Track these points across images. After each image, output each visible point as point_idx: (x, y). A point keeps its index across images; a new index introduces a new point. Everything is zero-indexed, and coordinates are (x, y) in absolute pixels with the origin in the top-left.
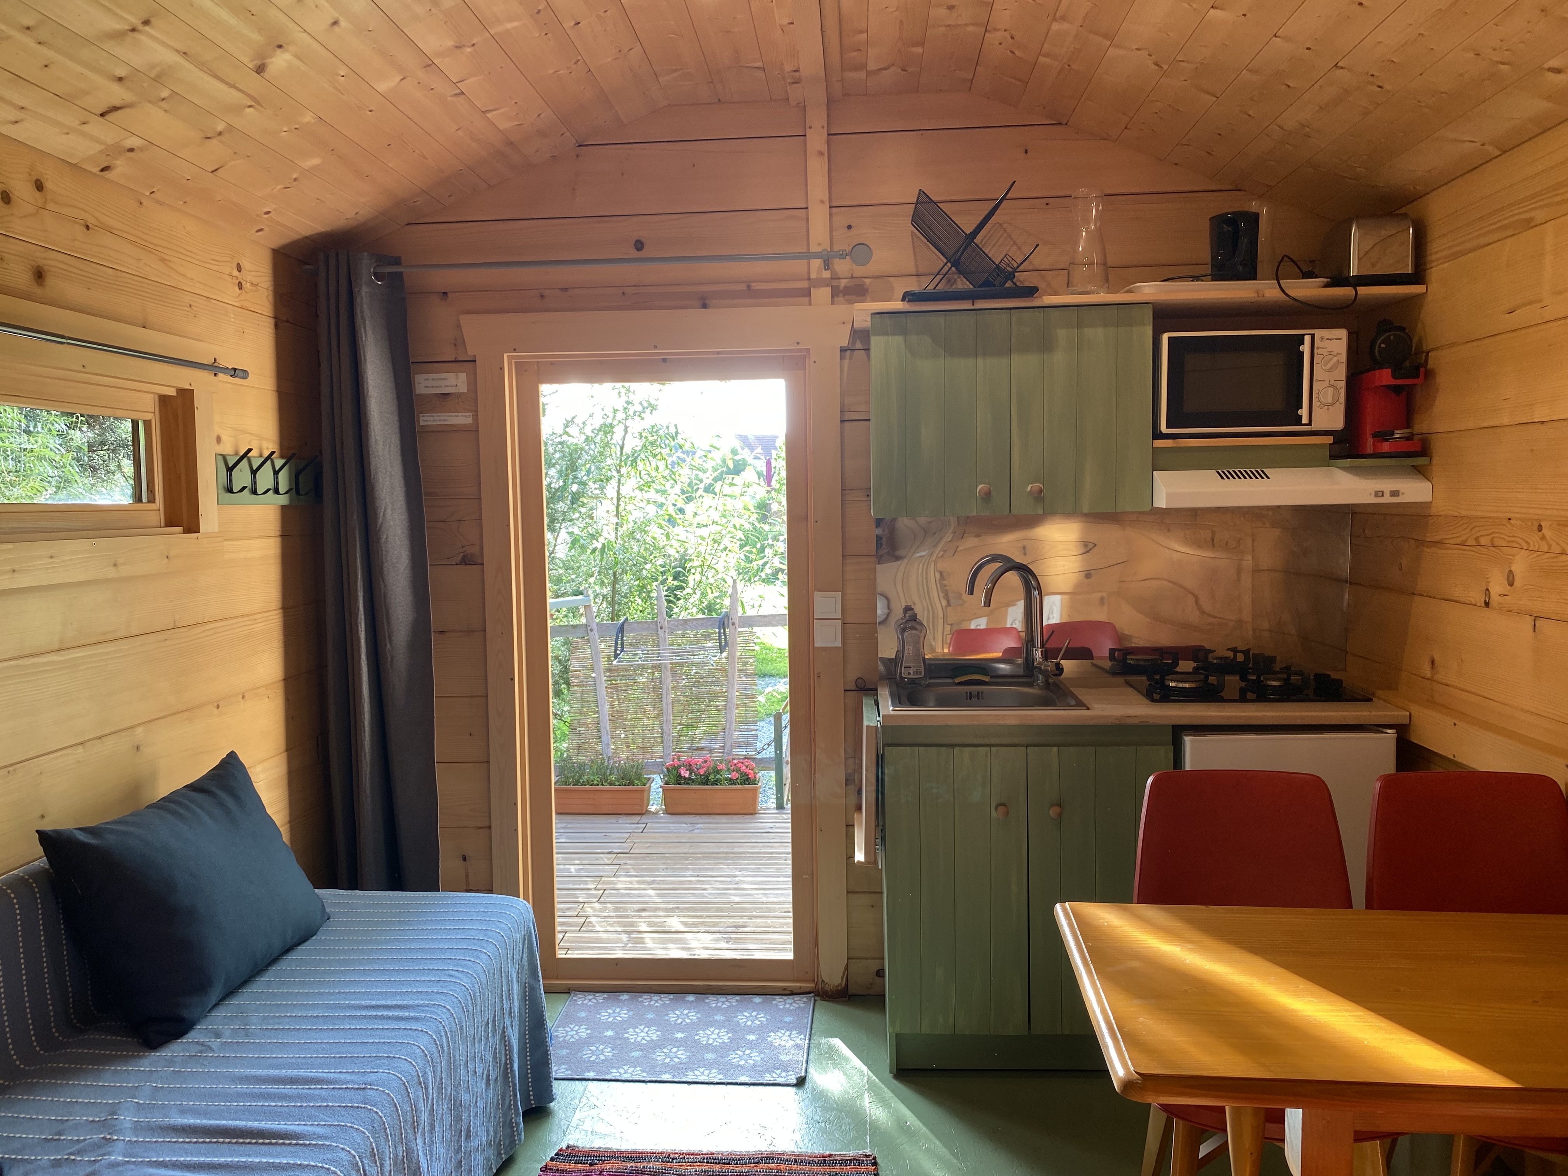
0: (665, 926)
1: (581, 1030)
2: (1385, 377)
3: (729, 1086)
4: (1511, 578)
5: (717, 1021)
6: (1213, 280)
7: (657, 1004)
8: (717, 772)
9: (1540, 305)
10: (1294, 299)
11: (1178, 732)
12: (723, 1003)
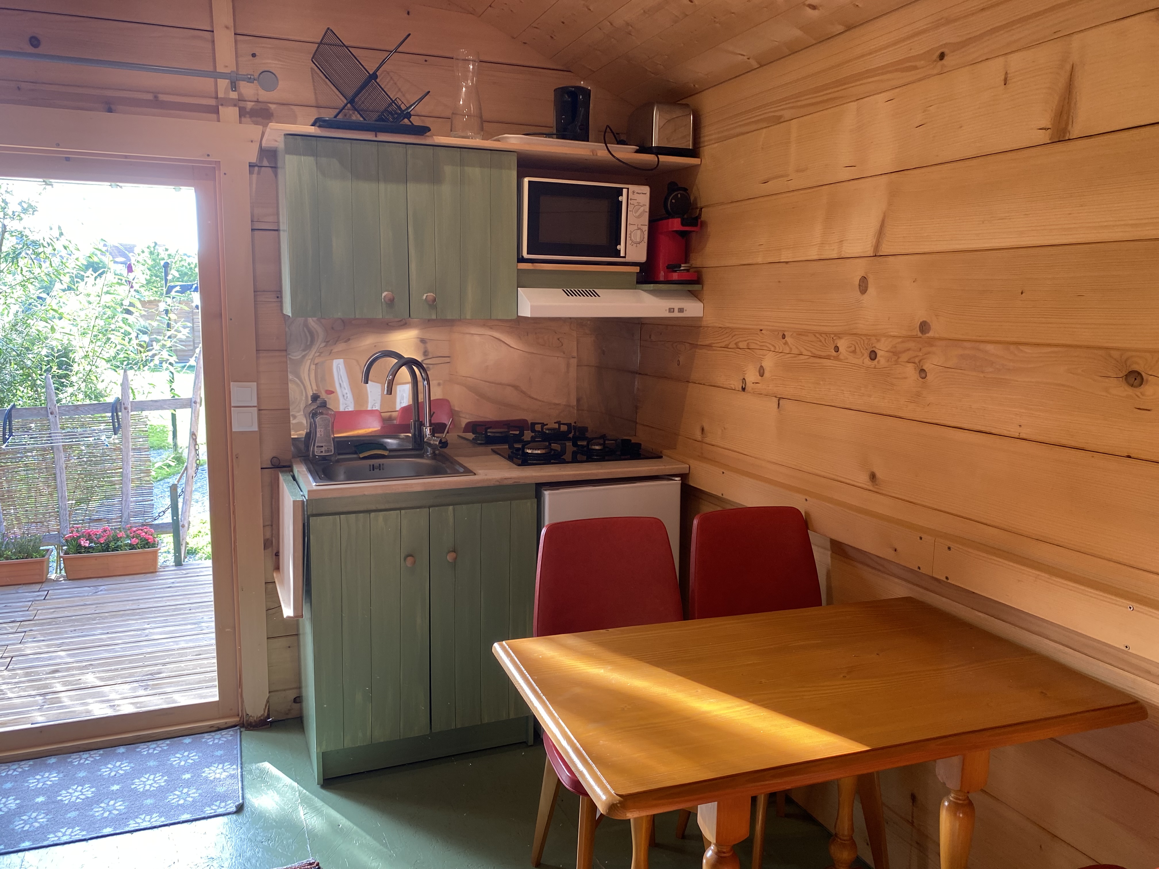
0: (80, 684)
1: (9, 802)
2: (676, 224)
3: (171, 827)
4: (762, 371)
5: (150, 767)
6: (557, 138)
7: (87, 762)
8: (117, 539)
9: (786, 179)
10: (618, 159)
11: (540, 487)
12: (154, 749)
